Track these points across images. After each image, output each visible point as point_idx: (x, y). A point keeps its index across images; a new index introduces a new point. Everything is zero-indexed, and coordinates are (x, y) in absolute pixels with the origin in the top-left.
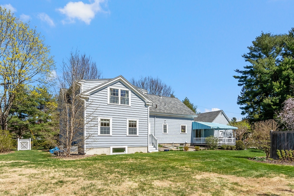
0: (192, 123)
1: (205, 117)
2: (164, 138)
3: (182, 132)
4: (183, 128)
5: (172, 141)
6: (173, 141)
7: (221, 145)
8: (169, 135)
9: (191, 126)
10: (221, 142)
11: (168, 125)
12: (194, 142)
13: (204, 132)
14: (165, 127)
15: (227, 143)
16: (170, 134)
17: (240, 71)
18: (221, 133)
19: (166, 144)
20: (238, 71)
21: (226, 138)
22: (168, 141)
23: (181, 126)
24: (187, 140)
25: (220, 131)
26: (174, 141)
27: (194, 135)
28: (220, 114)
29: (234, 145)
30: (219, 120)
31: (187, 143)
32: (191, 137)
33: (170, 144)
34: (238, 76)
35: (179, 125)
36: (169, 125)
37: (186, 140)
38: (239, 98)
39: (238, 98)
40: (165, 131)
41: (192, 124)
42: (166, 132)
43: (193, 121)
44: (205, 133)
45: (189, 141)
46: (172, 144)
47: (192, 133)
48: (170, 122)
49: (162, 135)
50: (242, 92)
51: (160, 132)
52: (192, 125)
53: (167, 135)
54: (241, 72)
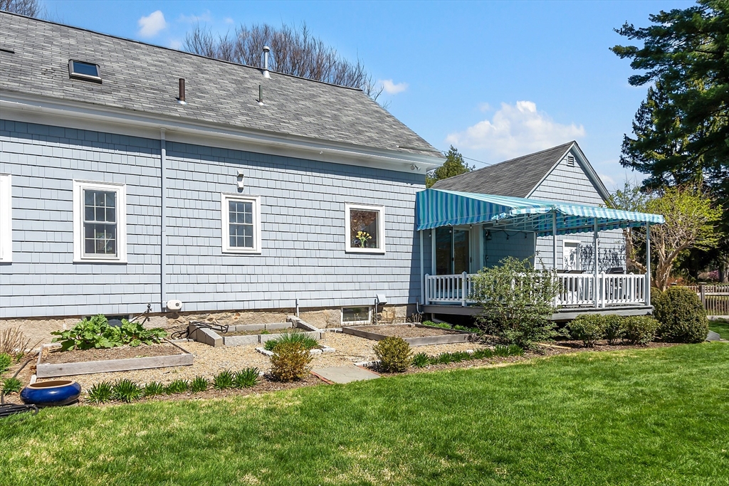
0: (414, 198)
1: (496, 179)
2: (231, 278)
3: (356, 243)
4: (365, 225)
5: (292, 295)
6: (299, 295)
7: (573, 316)
8: (270, 261)
9: (412, 212)
10: (573, 299)
11: (258, 199)
12: (428, 299)
13: (485, 243)
14: (241, 212)
15: (605, 302)
16: (273, 253)
17: (637, 29)
18: (567, 251)
19: (250, 314)
20: (628, 31)
21: (599, 276)
22: (261, 295)
23: (352, 211)
24: (386, 286)
25: (567, 245)
26: (306, 295)
27: (427, 260)
28: (564, 162)
29: (645, 312)
30: (559, 190)
31: (384, 304)
32: (408, 271)
33: (278, 315)
34: (631, 47)
35: (336, 206)
36: (271, 201)
37: (379, 286)
38: (627, 144)
39: (624, 142)
40: (242, 234)
41: (417, 202)
42: (249, 243)
43: (421, 188)
44: (486, 249)
45: (397, 293)
46: (293, 311)
47: (415, 252)
48: (272, 184)
49: (219, 260)
50: (637, 124)
51: (201, 241)
52: (417, 209)
53: (257, 260)
54: (639, 34)
